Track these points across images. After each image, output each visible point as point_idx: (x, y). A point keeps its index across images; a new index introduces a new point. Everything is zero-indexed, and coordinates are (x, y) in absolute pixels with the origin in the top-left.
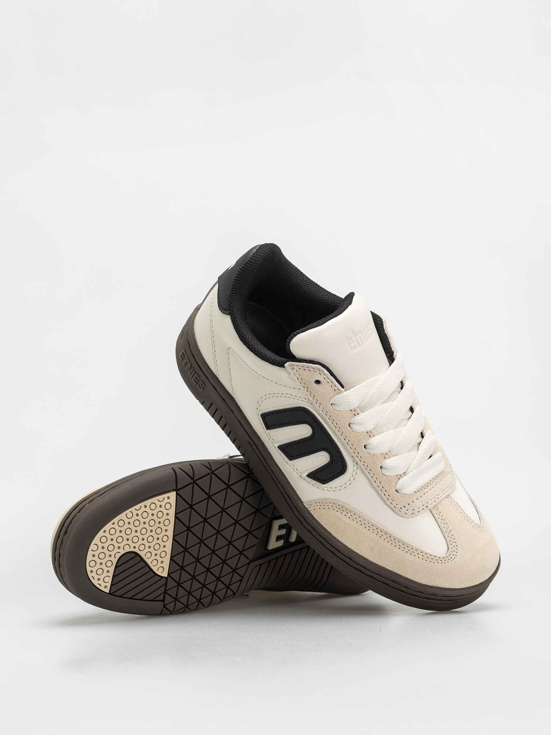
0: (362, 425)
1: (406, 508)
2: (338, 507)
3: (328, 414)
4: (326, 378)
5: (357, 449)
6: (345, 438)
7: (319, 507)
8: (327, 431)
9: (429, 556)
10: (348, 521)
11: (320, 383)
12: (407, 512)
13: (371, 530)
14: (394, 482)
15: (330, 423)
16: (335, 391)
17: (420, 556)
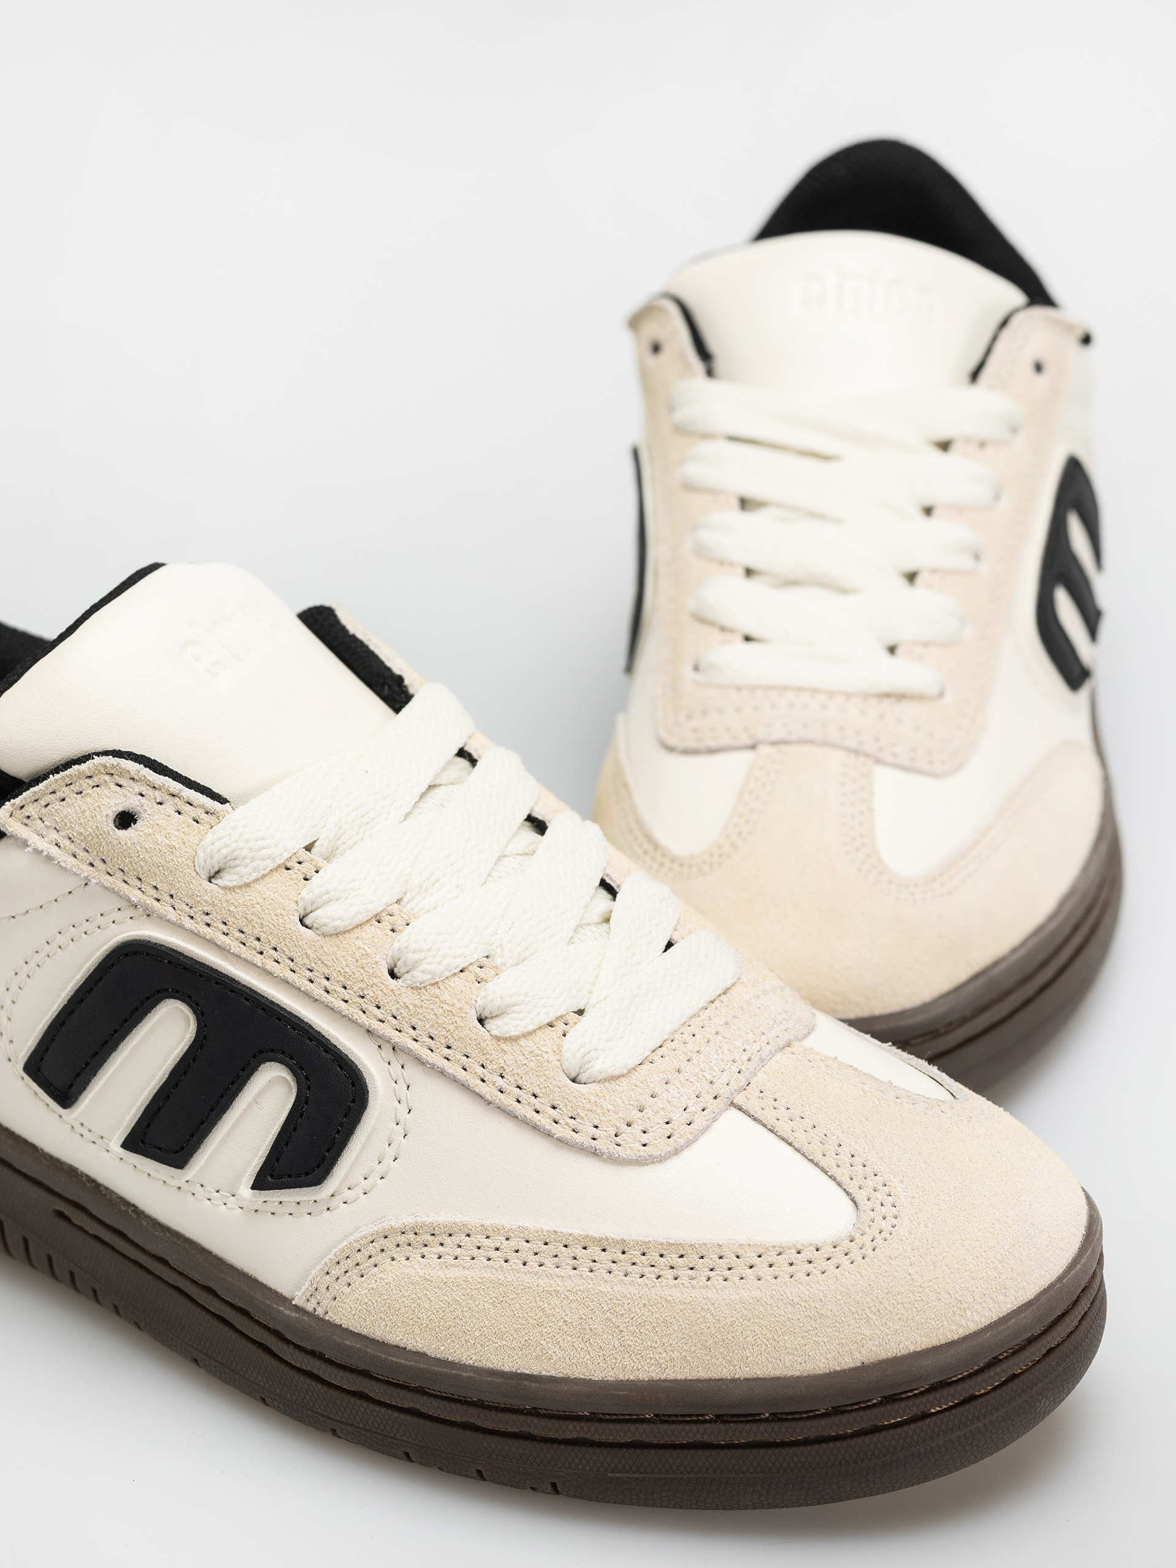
0: (346, 898)
1: (637, 1129)
2: (402, 1239)
3: (215, 919)
4: (145, 790)
5: (369, 993)
6: (310, 974)
7: (344, 1279)
8: (239, 983)
9: (794, 1257)
10: (456, 1273)
11: (135, 821)
12: (645, 1138)
13: (549, 1262)
14: (550, 1050)
15: (236, 947)
16: (197, 822)
17: (762, 1269)
